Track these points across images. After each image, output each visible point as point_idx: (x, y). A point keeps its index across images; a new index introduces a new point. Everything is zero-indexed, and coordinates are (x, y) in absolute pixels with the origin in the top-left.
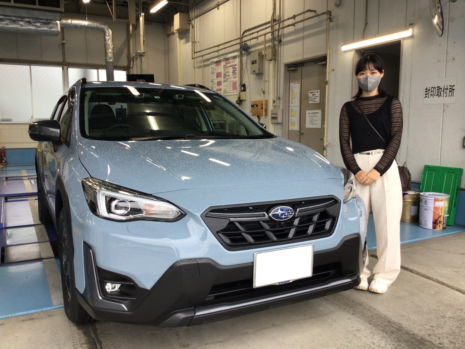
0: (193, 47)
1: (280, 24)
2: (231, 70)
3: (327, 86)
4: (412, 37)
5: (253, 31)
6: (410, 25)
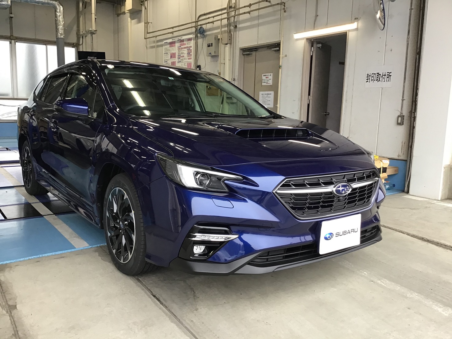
0: (146, 27)
1: (236, 10)
2: (185, 51)
3: (280, 70)
4: (357, 29)
5: (207, 16)
6: (355, 19)
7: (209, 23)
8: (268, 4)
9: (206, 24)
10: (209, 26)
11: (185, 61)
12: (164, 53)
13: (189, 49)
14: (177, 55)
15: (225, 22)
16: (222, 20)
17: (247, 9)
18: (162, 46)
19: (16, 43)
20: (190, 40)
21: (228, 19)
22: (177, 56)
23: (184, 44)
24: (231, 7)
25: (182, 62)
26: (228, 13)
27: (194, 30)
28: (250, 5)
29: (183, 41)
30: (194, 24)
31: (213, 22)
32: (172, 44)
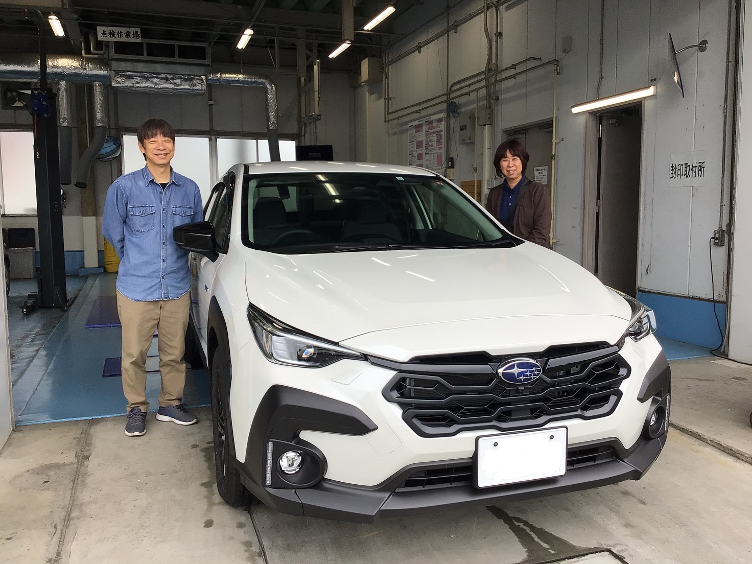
0: (387, 106)
1: (496, 75)
2: (435, 138)
3: (553, 162)
4: (654, 96)
5: (463, 84)
6: (653, 81)
7: (462, 95)
8: (538, 63)
9: (459, 97)
10: (463, 100)
11: (434, 152)
12: (409, 141)
13: (438, 133)
14: (424, 143)
15: (483, 92)
16: (478, 89)
17: (512, 72)
18: (406, 131)
19: (218, 139)
20: (440, 120)
21: (487, 87)
22: (424, 146)
23: (434, 128)
24: (490, 70)
25: (431, 154)
26: (486, 79)
27: (445, 106)
28: (514, 66)
29: (431, 123)
30: (445, 98)
31: (468, 94)
32: (419, 127)
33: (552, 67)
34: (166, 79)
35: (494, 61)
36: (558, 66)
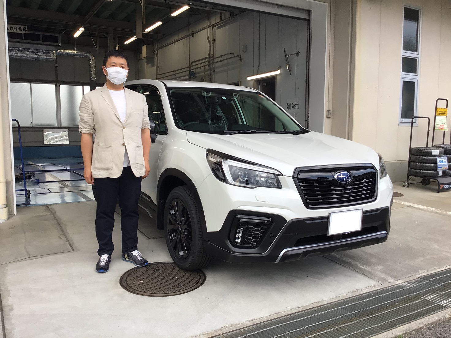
0: (157, 70)
1: (213, 60)
4: (280, 74)
5: (197, 63)
6: (279, 68)
7: (197, 68)
8: (232, 56)
9: (195, 69)
10: (198, 70)
15: (207, 67)
16: (205, 66)
17: (220, 59)
19: (60, 85)
21: (209, 65)
24: (210, 57)
26: (209, 61)
27: (188, 73)
28: (221, 56)
30: (188, 69)
31: (200, 68)
33: (238, 58)
34: (33, 52)
35: (212, 53)
36: (241, 58)
